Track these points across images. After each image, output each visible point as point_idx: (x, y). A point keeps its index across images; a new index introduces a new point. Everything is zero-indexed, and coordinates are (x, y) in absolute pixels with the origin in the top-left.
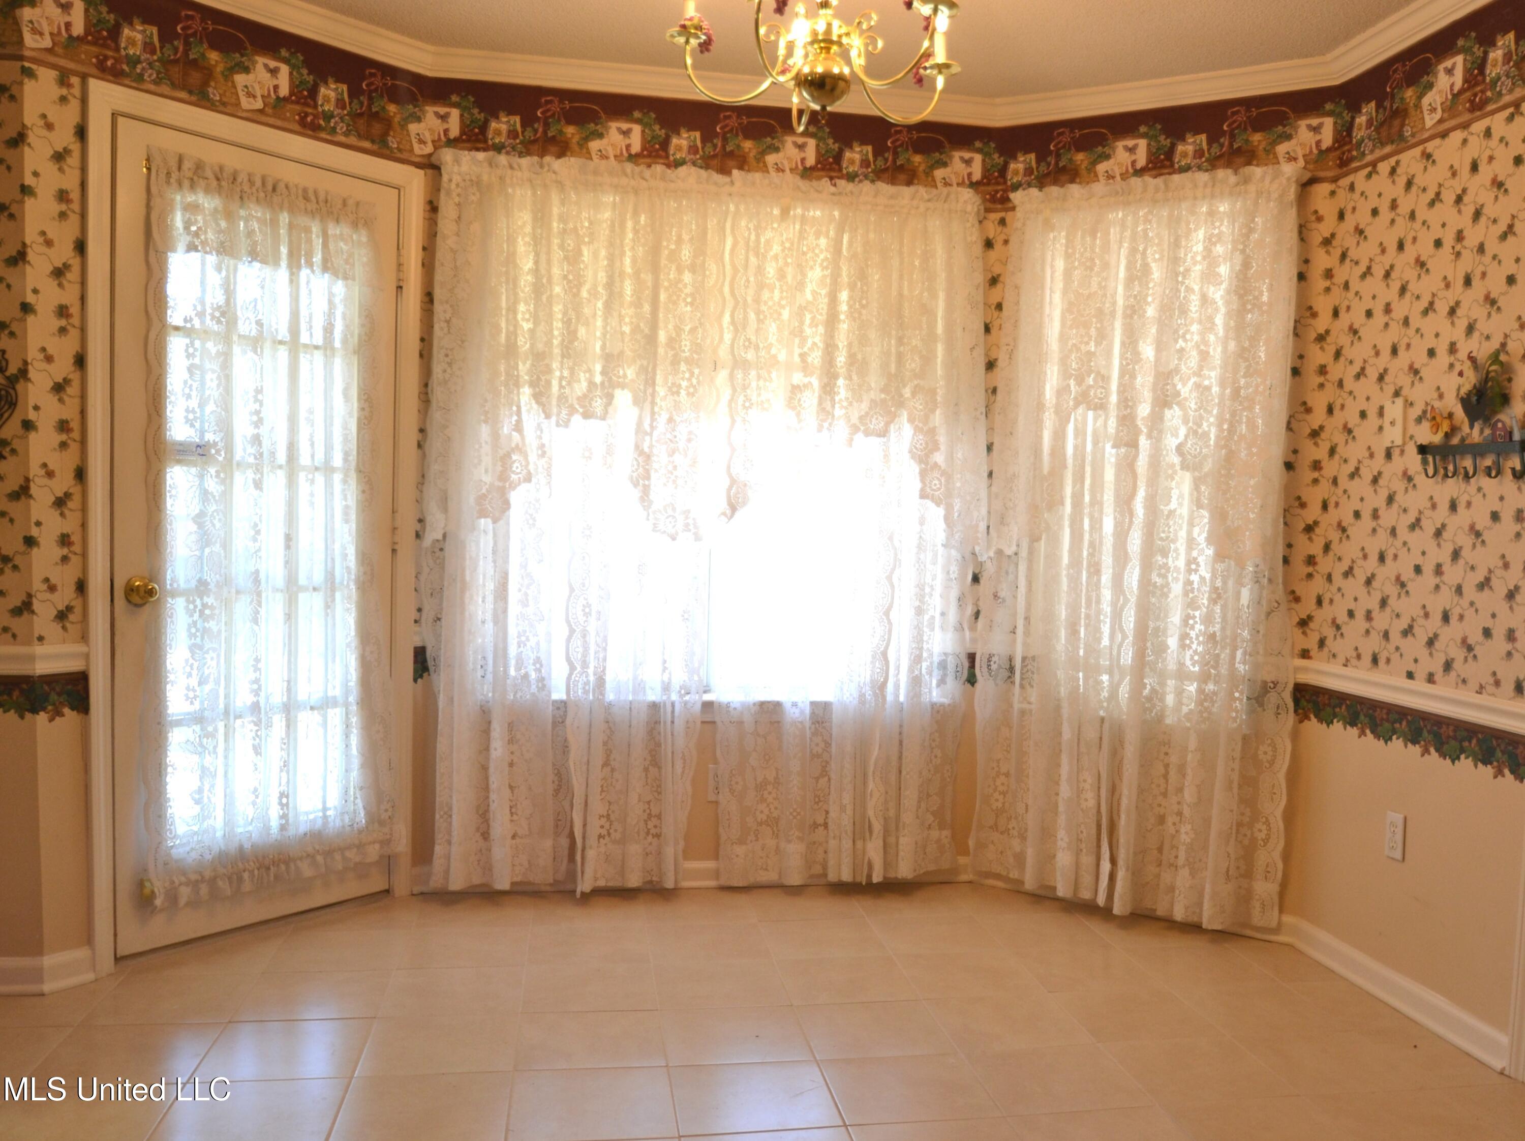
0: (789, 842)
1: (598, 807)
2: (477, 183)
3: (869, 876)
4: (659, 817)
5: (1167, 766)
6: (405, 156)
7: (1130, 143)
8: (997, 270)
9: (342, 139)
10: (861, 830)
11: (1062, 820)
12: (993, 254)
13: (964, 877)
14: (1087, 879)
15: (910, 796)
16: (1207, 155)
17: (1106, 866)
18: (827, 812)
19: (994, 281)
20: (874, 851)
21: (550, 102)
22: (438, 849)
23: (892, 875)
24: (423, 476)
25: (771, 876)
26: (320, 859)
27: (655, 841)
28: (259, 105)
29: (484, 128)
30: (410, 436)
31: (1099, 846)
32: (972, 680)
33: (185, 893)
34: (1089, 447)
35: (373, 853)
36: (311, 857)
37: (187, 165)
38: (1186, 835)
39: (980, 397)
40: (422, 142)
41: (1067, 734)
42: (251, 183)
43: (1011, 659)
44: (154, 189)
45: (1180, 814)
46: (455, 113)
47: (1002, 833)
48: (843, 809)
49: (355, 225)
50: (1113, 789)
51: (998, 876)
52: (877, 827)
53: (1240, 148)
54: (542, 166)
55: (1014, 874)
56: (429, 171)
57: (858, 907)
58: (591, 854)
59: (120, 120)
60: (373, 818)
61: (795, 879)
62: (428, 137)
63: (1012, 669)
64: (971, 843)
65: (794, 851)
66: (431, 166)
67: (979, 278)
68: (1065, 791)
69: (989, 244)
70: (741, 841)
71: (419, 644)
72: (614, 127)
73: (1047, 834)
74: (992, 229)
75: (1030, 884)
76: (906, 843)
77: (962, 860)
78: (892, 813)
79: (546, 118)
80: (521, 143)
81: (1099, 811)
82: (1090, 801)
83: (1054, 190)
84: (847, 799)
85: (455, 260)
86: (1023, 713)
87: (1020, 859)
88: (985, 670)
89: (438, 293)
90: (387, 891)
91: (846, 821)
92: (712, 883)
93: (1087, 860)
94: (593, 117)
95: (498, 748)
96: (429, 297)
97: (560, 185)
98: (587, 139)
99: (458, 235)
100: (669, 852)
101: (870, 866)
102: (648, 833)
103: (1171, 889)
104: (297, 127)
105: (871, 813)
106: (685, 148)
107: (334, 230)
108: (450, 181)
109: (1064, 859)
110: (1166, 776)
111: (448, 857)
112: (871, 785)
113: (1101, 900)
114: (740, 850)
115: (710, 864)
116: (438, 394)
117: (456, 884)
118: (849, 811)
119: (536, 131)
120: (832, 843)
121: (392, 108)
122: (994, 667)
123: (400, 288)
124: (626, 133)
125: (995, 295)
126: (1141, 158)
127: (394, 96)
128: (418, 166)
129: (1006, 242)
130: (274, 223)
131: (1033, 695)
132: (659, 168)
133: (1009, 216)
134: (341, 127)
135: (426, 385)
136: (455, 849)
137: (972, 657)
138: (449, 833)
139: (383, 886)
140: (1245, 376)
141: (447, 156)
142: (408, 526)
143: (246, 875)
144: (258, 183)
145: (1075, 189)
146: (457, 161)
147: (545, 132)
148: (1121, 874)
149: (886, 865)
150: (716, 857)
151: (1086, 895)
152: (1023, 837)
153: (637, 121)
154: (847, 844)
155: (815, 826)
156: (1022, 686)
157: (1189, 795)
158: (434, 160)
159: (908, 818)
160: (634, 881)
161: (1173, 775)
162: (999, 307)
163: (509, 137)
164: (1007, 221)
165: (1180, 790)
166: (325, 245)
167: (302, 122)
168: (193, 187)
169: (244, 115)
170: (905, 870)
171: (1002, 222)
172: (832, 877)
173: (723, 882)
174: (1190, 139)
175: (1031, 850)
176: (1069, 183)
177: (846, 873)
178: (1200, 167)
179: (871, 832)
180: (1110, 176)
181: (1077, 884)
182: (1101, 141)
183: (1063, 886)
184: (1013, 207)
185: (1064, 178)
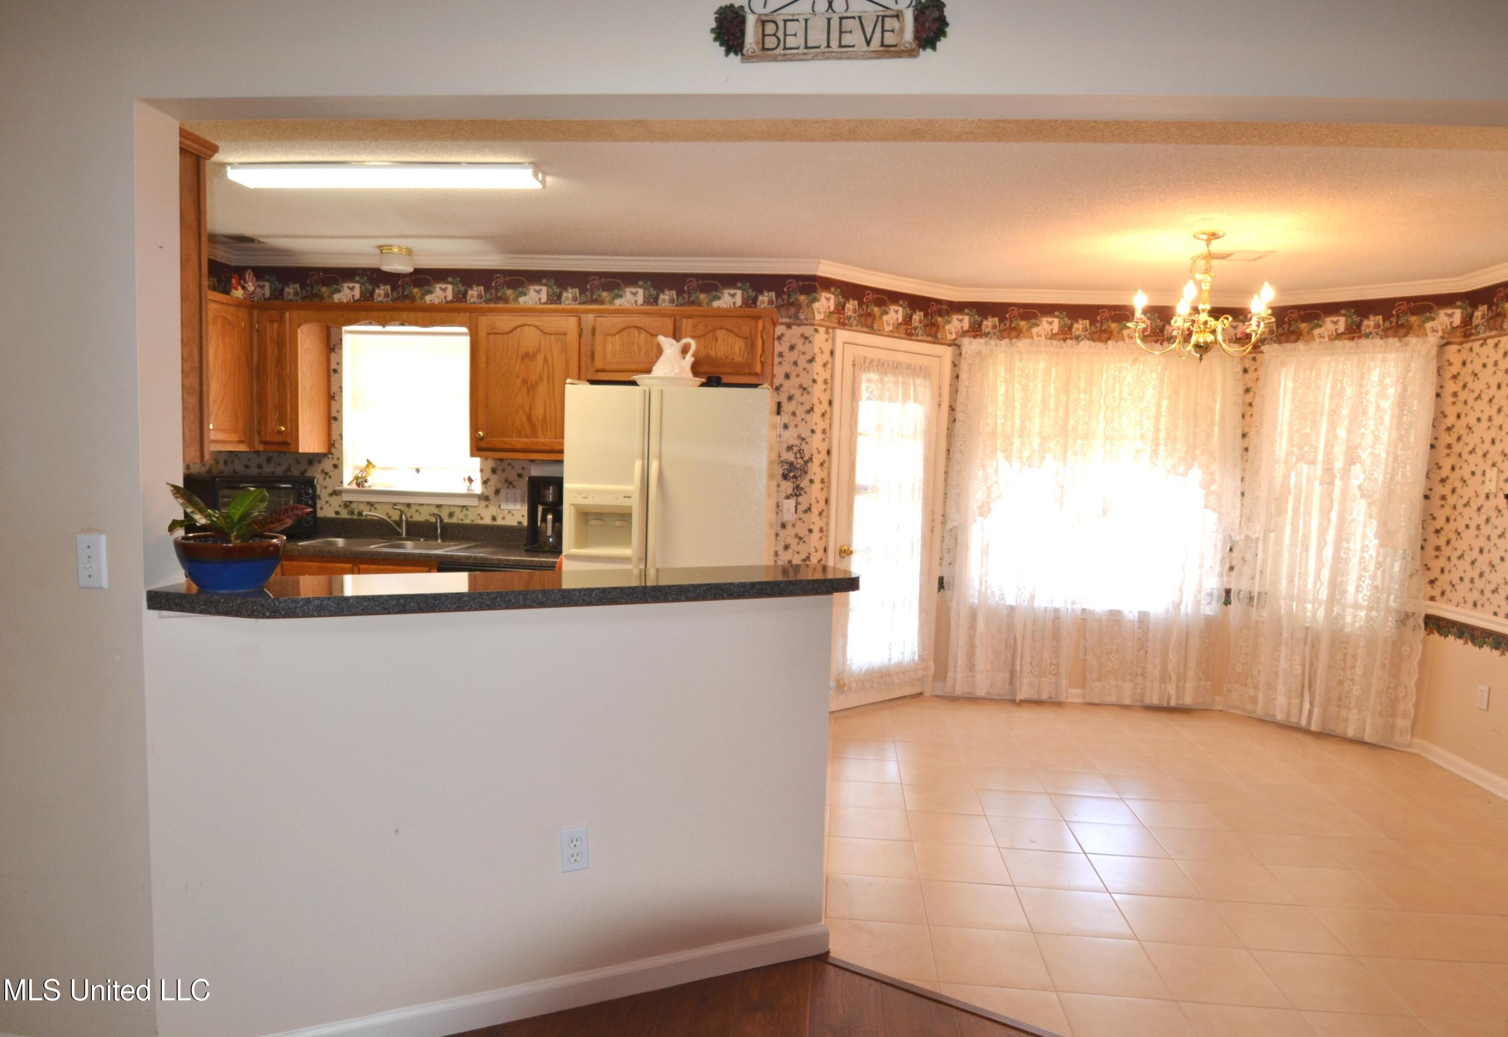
0: (1124, 681)
1: (1028, 658)
2: (979, 353)
3: (1168, 702)
4: (1057, 665)
5: (1345, 655)
6: (943, 341)
7: (1335, 319)
8: (1250, 384)
9: (920, 338)
10: (1164, 678)
11: (1281, 679)
12: (1248, 376)
13: (1219, 708)
14: (1295, 712)
15: (1192, 661)
16: (1382, 327)
17: (1307, 706)
18: (1145, 668)
19: (1248, 390)
20: (1171, 689)
21: (1013, 310)
22: (950, 674)
23: (1180, 703)
24: (946, 494)
25: (1113, 699)
26: (901, 675)
27: (1053, 677)
28: (891, 328)
29: (980, 325)
30: (941, 475)
31: (1302, 695)
32: (1227, 602)
33: (854, 685)
34: (1304, 483)
35: (921, 673)
36: (898, 673)
37: (867, 361)
38: (1356, 691)
39: (1238, 451)
40: (951, 333)
41: (1285, 634)
42: (888, 365)
43: (1251, 594)
44: (856, 374)
45: (1353, 680)
46: (966, 318)
47: (1242, 685)
48: (1155, 667)
49: (925, 377)
50: (1313, 665)
51: (1241, 710)
52: (1174, 677)
53: (1402, 324)
54: (1011, 344)
55: (1249, 707)
56: (954, 347)
57: (1163, 717)
58: (1026, 681)
59: (846, 345)
60: (921, 657)
61: (1127, 701)
62: (953, 331)
63: (1252, 599)
64: (1225, 689)
65: (1127, 686)
66: (954, 344)
67: (1241, 391)
68: (1283, 664)
69: (1245, 371)
70: (1099, 680)
71: (940, 575)
72: (1045, 320)
73: (1271, 687)
74: (1248, 363)
75: (1259, 711)
76: (1189, 686)
77: (1218, 699)
78: (1181, 670)
79: (1011, 318)
80: (999, 331)
81: (1304, 677)
82: (1298, 670)
83: (1288, 346)
84: (1157, 661)
85: (968, 391)
86: (1257, 622)
87: (1254, 700)
88: (1236, 596)
89: (959, 407)
90: (921, 693)
91: (1157, 673)
92: (1080, 701)
93: (1295, 702)
94: (1034, 316)
95: (981, 627)
96: (952, 409)
97: (1020, 353)
98: (1031, 327)
99: (969, 379)
100: (1064, 682)
101: (1169, 698)
102: (1050, 672)
103: (1346, 720)
104: (904, 336)
105: (1170, 669)
106: (1081, 329)
107: (919, 381)
108: (966, 353)
109: (1281, 700)
110: (1344, 660)
111: (955, 679)
112: (1171, 656)
113: (1304, 722)
114: (1098, 684)
115: (1079, 691)
116: (956, 455)
117: (959, 691)
118: (1158, 667)
119: (1006, 325)
120: (1148, 684)
121: (940, 319)
122: (1241, 597)
123: (940, 405)
124: (1051, 323)
125: (1249, 397)
126: (1341, 327)
127: (940, 313)
128: (949, 345)
129: (1257, 370)
130: (897, 382)
131: (1265, 613)
132: (1069, 342)
134: (920, 332)
135: (949, 450)
136: (959, 676)
137: (1228, 591)
138: (956, 666)
139: (919, 691)
140: (1401, 450)
141: (966, 341)
142: (939, 518)
143: (875, 680)
144: (891, 363)
145: (1300, 345)
146: (970, 343)
147: (1010, 325)
148: (1316, 711)
149: (1178, 697)
150: (1083, 688)
151: (1294, 720)
152: (1255, 688)
153: (1057, 317)
154: (1157, 685)
155: (1137, 675)
156: (1257, 608)
157: (1359, 670)
158: (956, 342)
159: (1191, 674)
160: (1044, 696)
161: (1349, 660)
162: (1250, 405)
163: (992, 328)
164: (1257, 358)
165: (1353, 667)
166: (915, 390)
167: (907, 334)
168: (869, 370)
169: (886, 334)
170: (1188, 700)
171: (1254, 359)
172: (1147, 701)
173: (1087, 700)
174: (1372, 318)
175: (1261, 696)
176: (1296, 341)
177: (1155, 701)
178: (1377, 334)
179: (1170, 679)
180: (1321, 337)
181: (1288, 715)
182: (1317, 317)
183: (1280, 717)
184: (1262, 352)
185: (1293, 337)
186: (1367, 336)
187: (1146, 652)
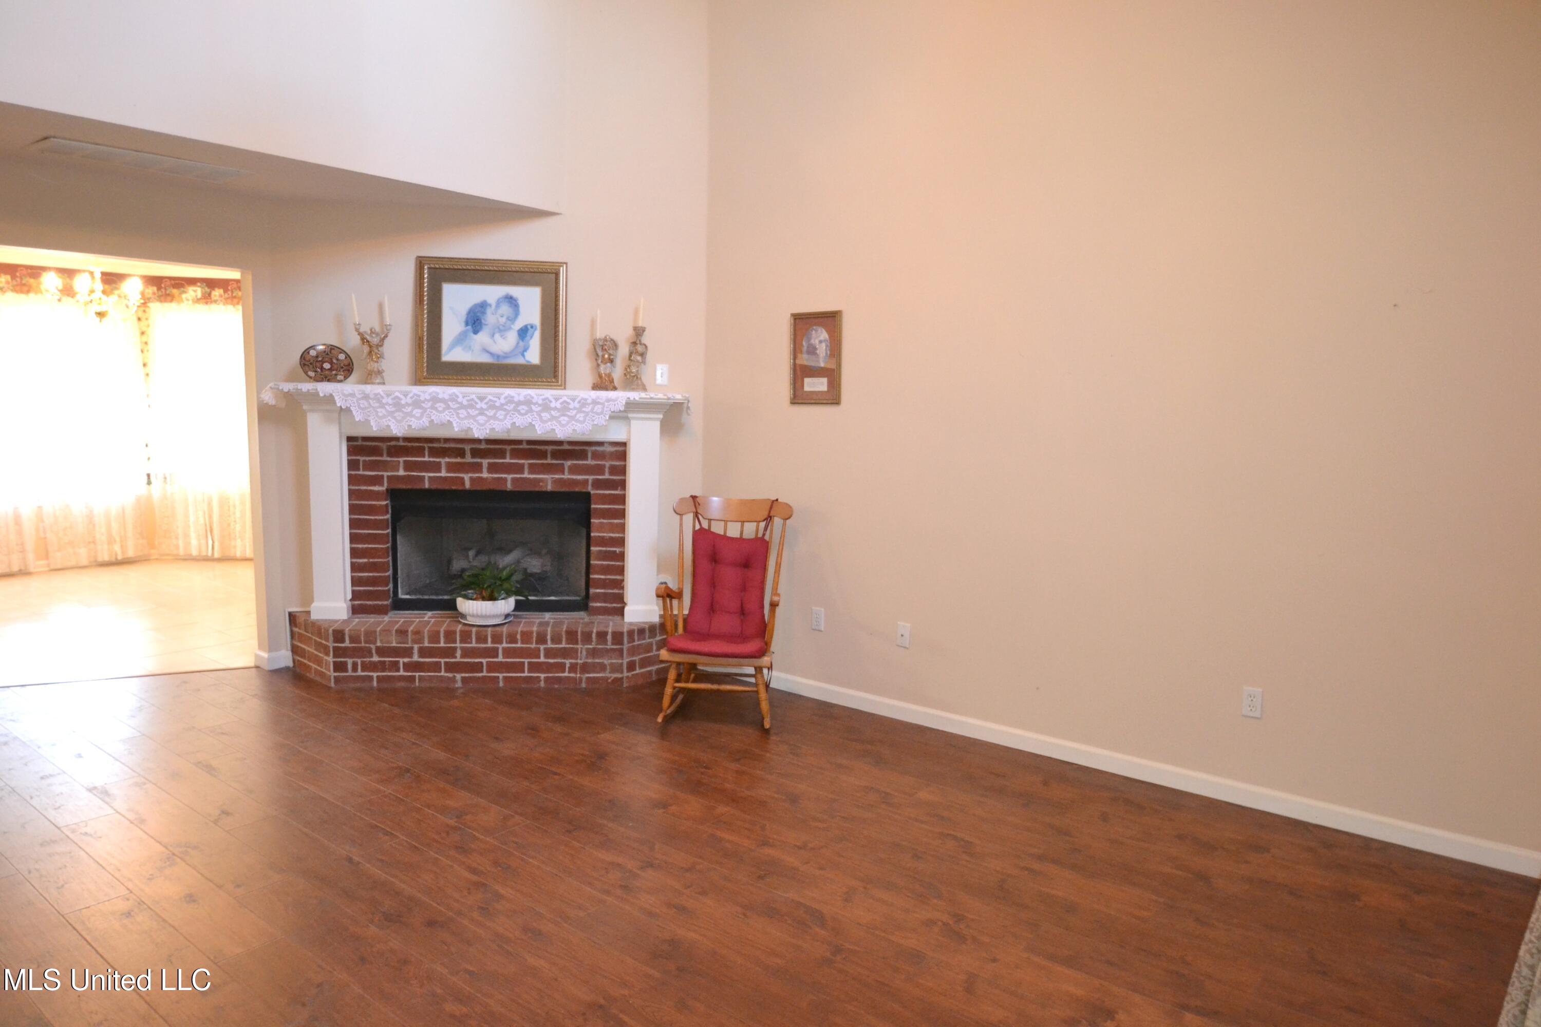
0: (80, 550)
3: (116, 559)
4: (22, 544)
5: (229, 507)
7: (194, 288)
8: (144, 329)
10: (111, 541)
11: (192, 529)
12: (142, 323)
13: (154, 557)
14: (204, 549)
15: (130, 527)
16: (223, 296)
17: (210, 542)
18: (94, 537)
19: (143, 333)
20: (117, 548)
23: (126, 556)
25: (73, 563)
27: (21, 554)
31: (207, 537)
32: (149, 483)
38: (238, 527)
43: (164, 475)
45: (235, 521)
47: (168, 538)
48: (102, 534)
50: (210, 517)
51: (168, 555)
52: (118, 539)
53: (234, 295)
55: (175, 553)
57: (113, 569)
61: (85, 563)
63: (165, 478)
64: (156, 543)
65: (82, 553)
67: (138, 334)
68: (192, 519)
69: (139, 319)
70: (58, 551)
73: (187, 536)
74: (140, 314)
75: (181, 552)
76: (130, 544)
77: (152, 551)
78: (123, 534)
81: (206, 525)
82: (202, 521)
83: (167, 304)
84: (103, 531)
86: (172, 493)
87: (177, 547)
88: (155, 478)
91: (104, 538)
92: (46, 568)
93: (203, 542)
100: (30, 557)
101: (116, 555)
102: (19, 551)
103: (235, 547)
105: (114, 535)
106: (4, 283)
109: (194, 542)
110: (229, 510)
112: (113, 525)
113: (210, 554)
114: (58, 555)
115: (44, 561)
118: (105, 535)
120: (99, 548)
122: (158, 477)
125: (144, 338)
126: (199, 294)
129: (147, 319)
131: (176, 487)
133: (147, 310)
137: (149, 475)
145: (174, 304)
148: (216, 544)
149: (123, 553)
150: (47, 558)
151: (204, 553)
152: (177, 538)
154: (106, 547)
155: (91, 543)
156: (171, 484)
157: (238, 514)
159: (130, 536)
160: (15, 569)
161: (231, 508)
162: (146, 343)
164: (149, 313)
165: (234, 513)
170: (131, 553)
171: (144, 311)
172: (100, 559)
173: (51, 567)
174: (217, 290)
175: (181, 543)
176: (171, 301)
177: (106, 558)
178: (221, 301)
179: (115, 541)
180: (188, 300)
181: (200, 551)
182: (182, 286)
183: (194, 552)
184: (148, 307)
185: (169, 298)
186: (215, 301)
187: (94, 525)
